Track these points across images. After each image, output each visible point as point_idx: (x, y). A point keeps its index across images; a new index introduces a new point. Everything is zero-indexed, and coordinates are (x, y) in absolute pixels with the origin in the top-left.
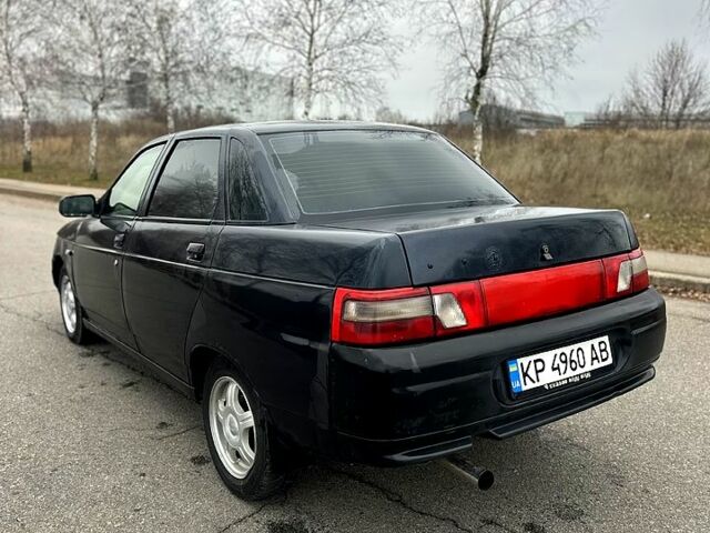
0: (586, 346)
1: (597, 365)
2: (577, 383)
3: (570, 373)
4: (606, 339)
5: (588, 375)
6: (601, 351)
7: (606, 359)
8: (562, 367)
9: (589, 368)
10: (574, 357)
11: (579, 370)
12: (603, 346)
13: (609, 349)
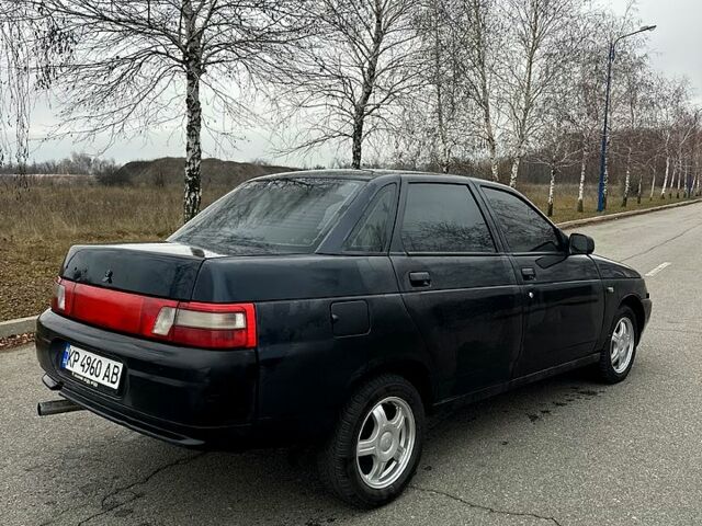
0: (106, 361)
1: (105, 382)
2: (87, 385)
3: (88, 375)
4: (121, 365)
5: (96, 385)
6: (114, 373)
7: (114, 383)
8: (86, 366)
9: (100, 380)
10: (95, 365)
11: (93, 377)
12: (116, 371)
13: (119, 375)
